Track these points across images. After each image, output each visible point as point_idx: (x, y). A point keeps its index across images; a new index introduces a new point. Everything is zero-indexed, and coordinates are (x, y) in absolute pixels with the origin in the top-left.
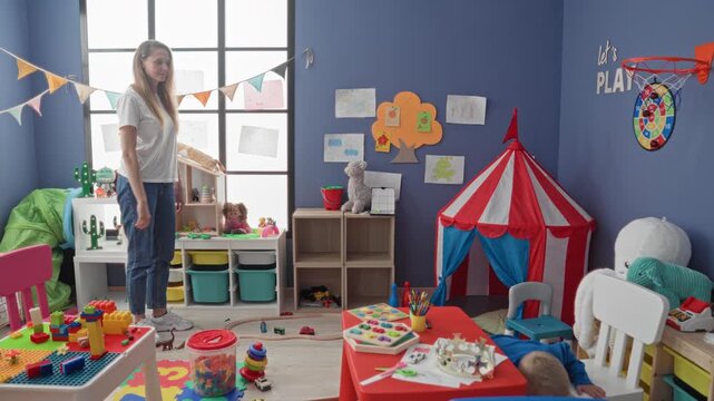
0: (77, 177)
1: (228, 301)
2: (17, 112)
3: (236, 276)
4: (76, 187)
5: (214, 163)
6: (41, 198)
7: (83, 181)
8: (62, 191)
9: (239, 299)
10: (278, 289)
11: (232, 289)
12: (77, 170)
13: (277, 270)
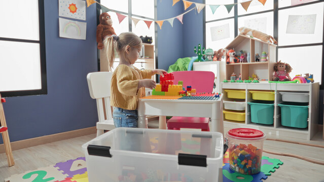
0: (195, 51)
1: (272, 125)
2: (171, 21)
3: (279, 109)
4: (195, 56)
5: (269, 37)
6: (180, 62)
7: (198, 53)
8: (189, 58)
9: (280, 125)
10: (309, 120)
11: (275, 117)
12: (195, 48)
13: (310, 107)
